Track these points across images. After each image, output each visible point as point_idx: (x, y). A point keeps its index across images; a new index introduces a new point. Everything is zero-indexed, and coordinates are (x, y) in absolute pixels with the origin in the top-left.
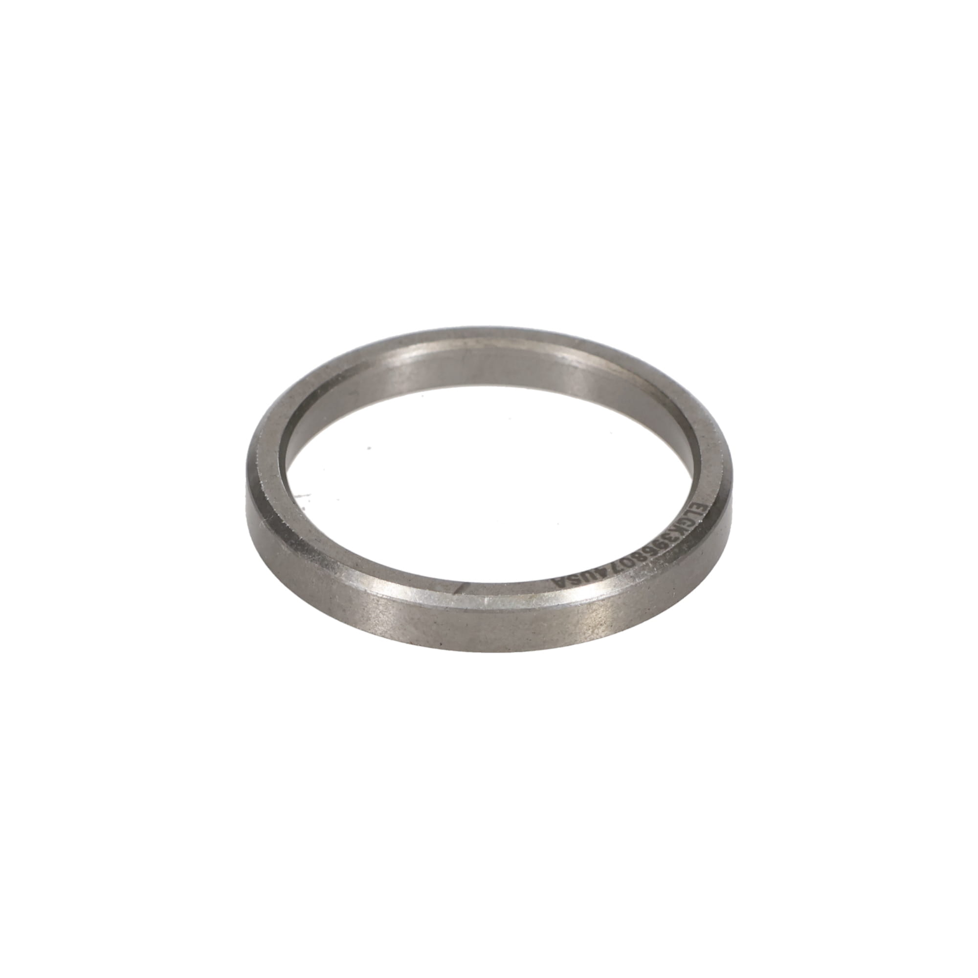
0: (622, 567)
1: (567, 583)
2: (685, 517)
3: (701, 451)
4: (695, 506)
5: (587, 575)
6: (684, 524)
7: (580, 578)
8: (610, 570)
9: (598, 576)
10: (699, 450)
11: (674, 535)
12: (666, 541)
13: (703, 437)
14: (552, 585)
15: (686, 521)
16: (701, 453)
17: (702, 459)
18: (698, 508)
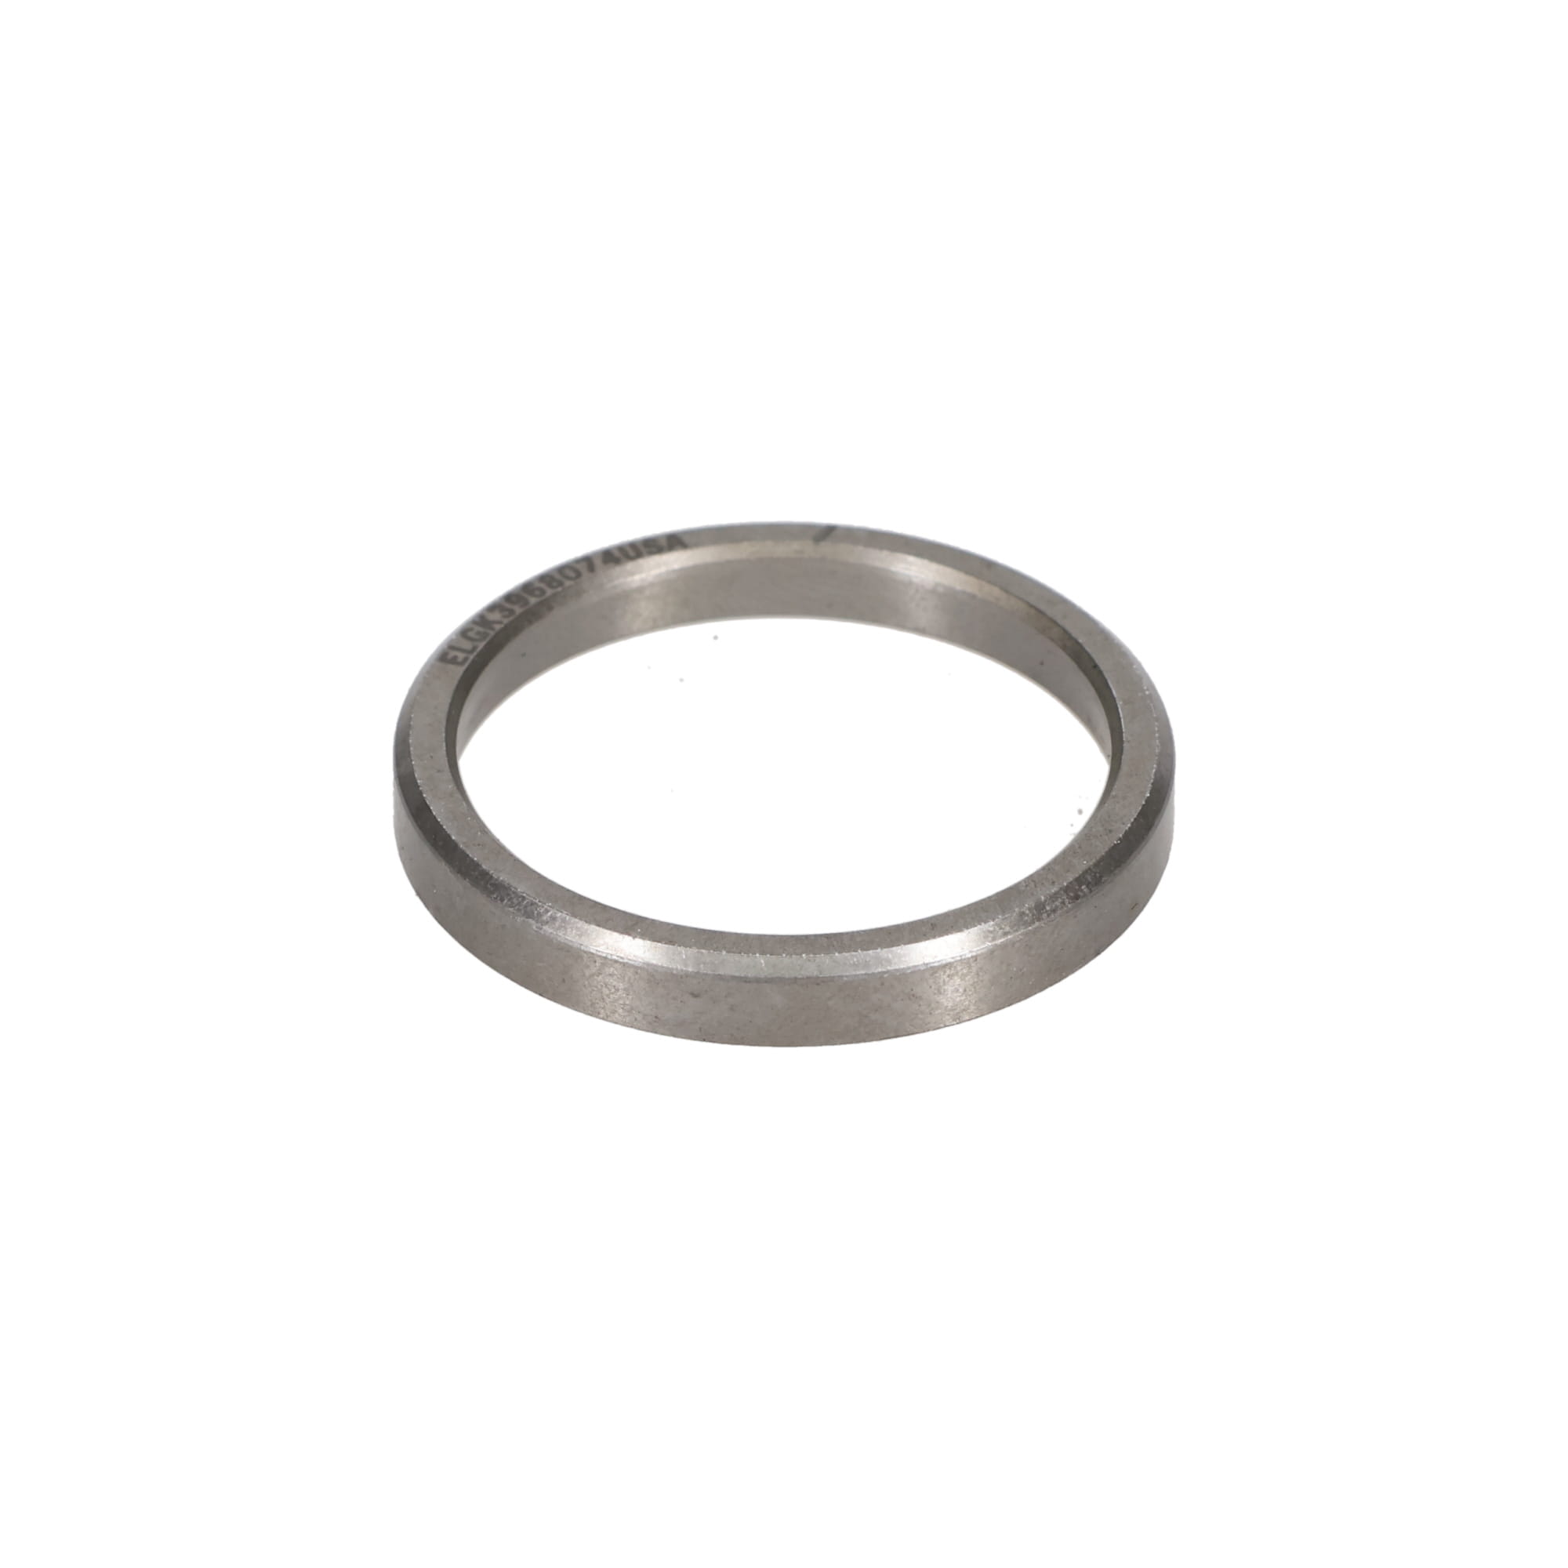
0: (578, 566)
1: (664, 543)
2: (476, 643)
3: (445, 748)
4: (460, 659)
5: (632, 553)
6: (478, 633)
7: (643, 549)
8: (598, 562)
9: (617, 554)
10: (447, 750)
11: (496, 616)
12: (508, 606)
13: (439, 771)
14: (686, 539)
15: (477, 637)
16: (444, 744)
17: (444, 735)
18: (455, 657)
